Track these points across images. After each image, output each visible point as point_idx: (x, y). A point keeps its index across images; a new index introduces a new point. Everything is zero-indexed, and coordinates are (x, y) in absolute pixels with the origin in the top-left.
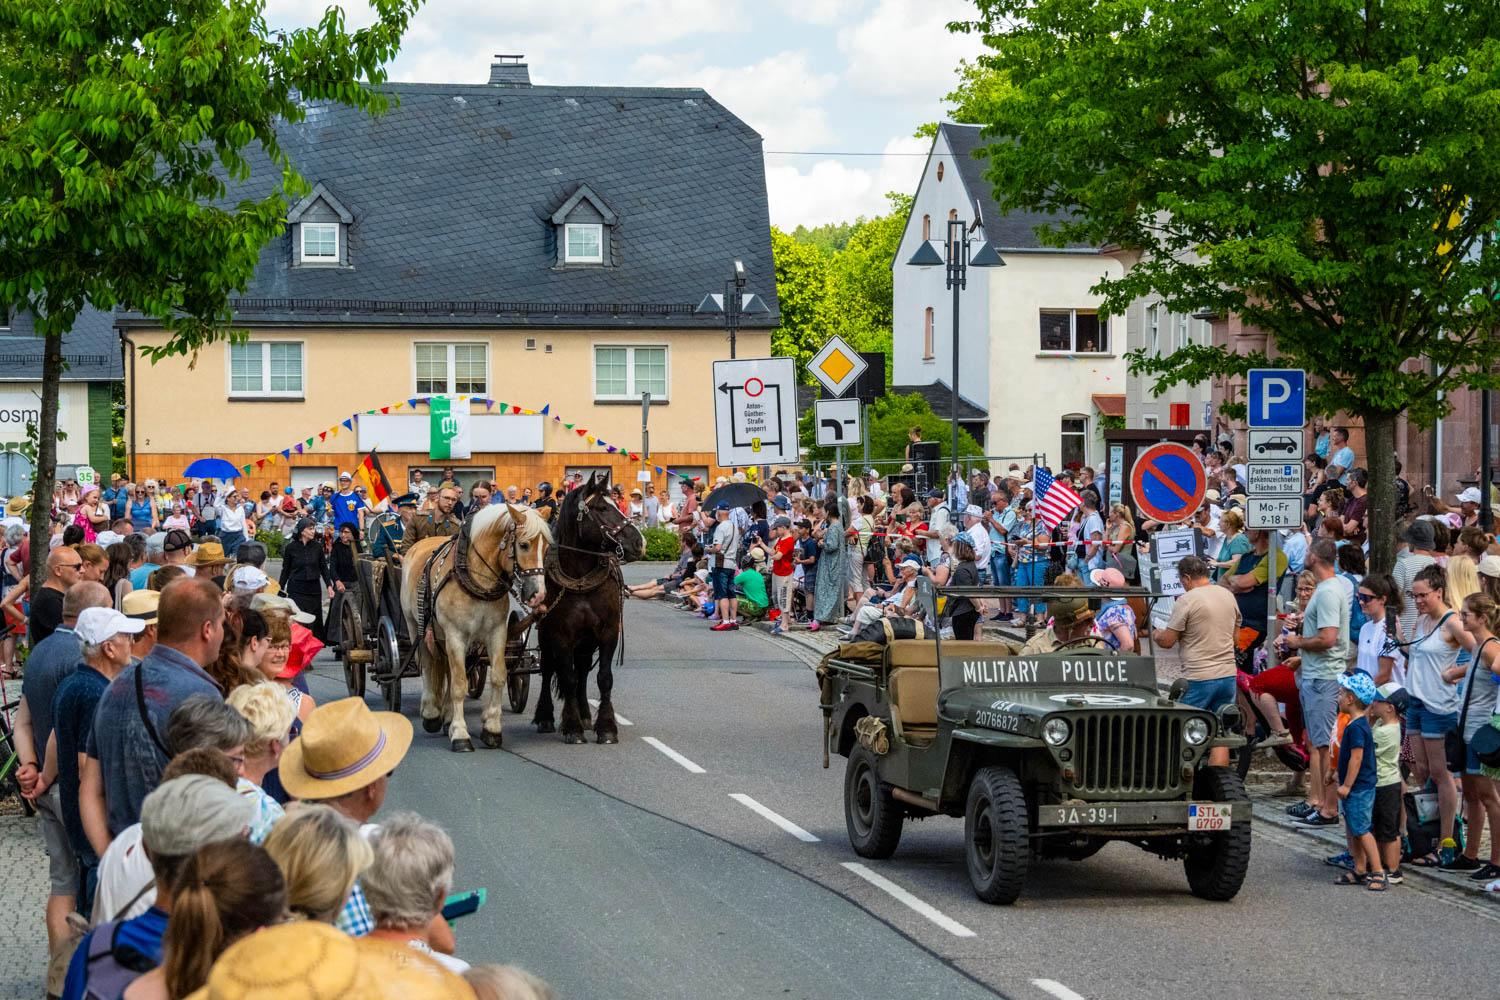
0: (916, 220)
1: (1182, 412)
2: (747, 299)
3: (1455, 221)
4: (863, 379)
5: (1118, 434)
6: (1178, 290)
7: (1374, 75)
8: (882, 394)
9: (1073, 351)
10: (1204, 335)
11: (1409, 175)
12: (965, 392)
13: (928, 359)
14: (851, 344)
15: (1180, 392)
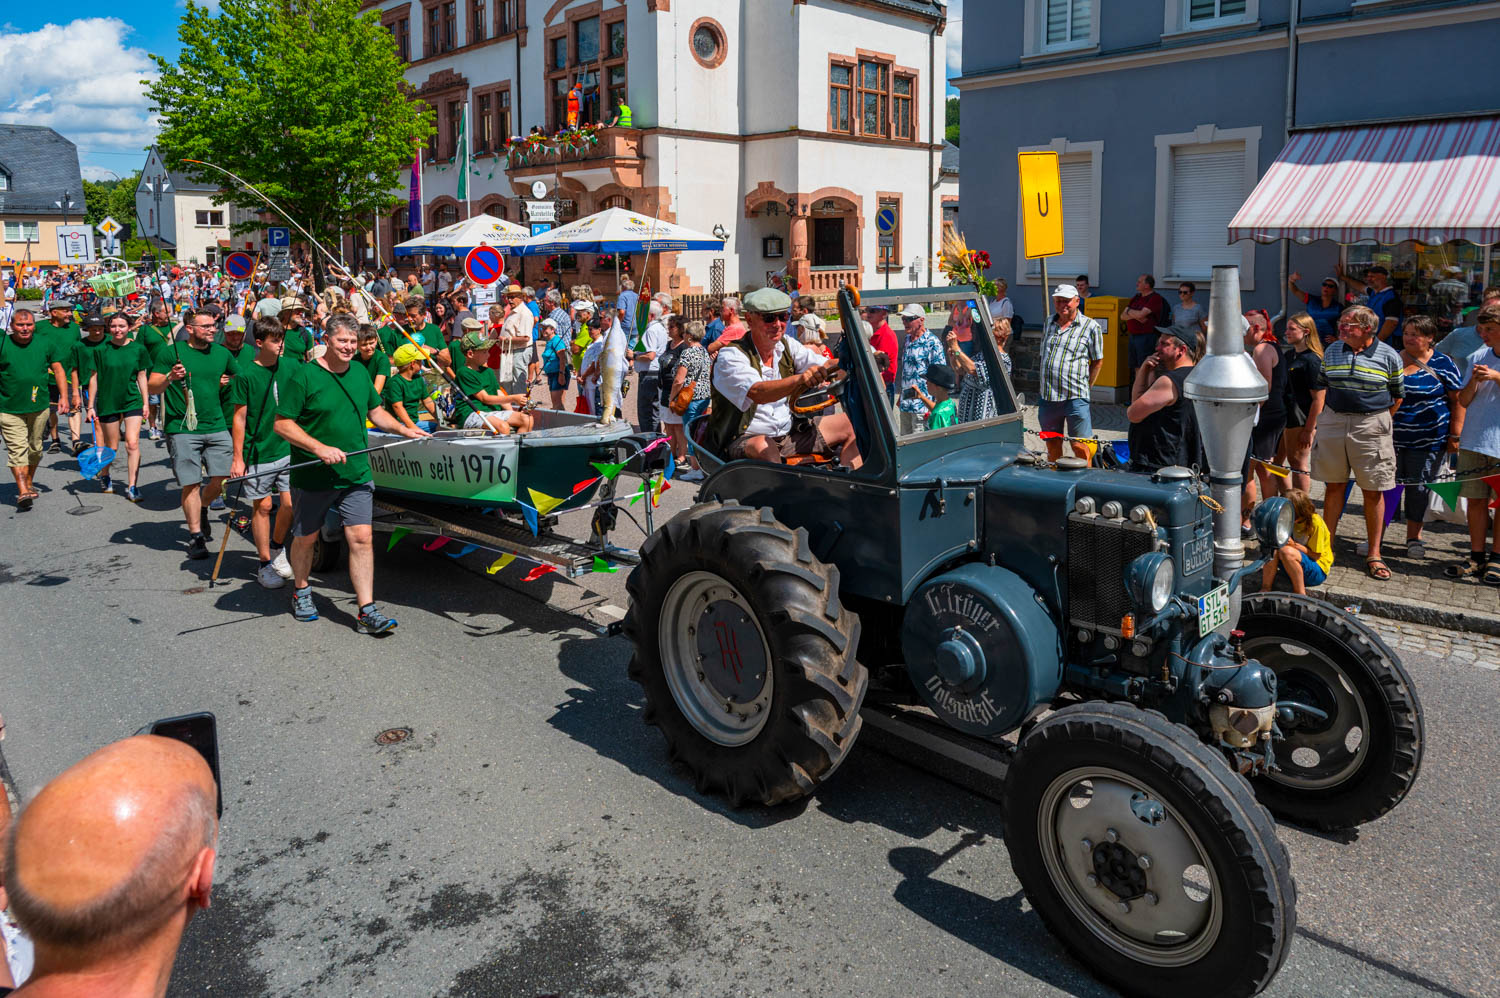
0: (145, 177)
1: (250, 245)
2: (71, 204)
3: (340, 180)
4: (120, 232)
5: (225, 253)
6: (240, 200)
7: (308, 131)
8: (129, 237)
9: (209, 225)
10: (257, 218)
11: (322, 163)
12: (162, 236)
13: (151, 227)
14: (118, 220)
15: (250, 237)
